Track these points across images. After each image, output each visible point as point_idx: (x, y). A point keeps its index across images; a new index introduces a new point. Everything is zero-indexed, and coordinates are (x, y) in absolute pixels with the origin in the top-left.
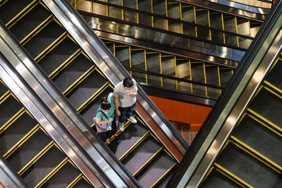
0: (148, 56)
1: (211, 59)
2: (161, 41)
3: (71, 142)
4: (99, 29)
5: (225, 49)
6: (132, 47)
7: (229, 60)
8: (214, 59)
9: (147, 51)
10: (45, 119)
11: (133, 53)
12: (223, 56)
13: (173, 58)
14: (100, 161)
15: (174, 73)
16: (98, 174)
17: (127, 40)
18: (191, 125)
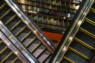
0: (44, 18)
1: (64, 18)
2: (47, 12)
3: (16, 49)
4: (25, 9)
5: (69, 14)
6: (38, 15)
7: (71, 18)
8: (65, 18)
9: (43, 16)
10: (7, 41)
11: (38, 17)
12: (69, 16)
13: (52, 18)
14: (26, 55)
15: (53, 24)
16: (26, 60)
17: (35, 12)
18: (58, 41)
